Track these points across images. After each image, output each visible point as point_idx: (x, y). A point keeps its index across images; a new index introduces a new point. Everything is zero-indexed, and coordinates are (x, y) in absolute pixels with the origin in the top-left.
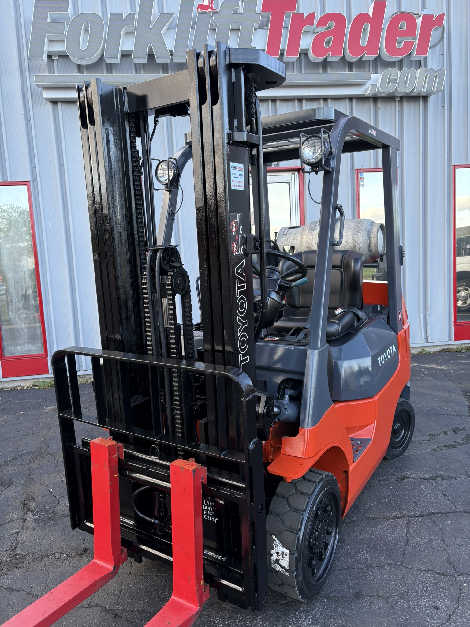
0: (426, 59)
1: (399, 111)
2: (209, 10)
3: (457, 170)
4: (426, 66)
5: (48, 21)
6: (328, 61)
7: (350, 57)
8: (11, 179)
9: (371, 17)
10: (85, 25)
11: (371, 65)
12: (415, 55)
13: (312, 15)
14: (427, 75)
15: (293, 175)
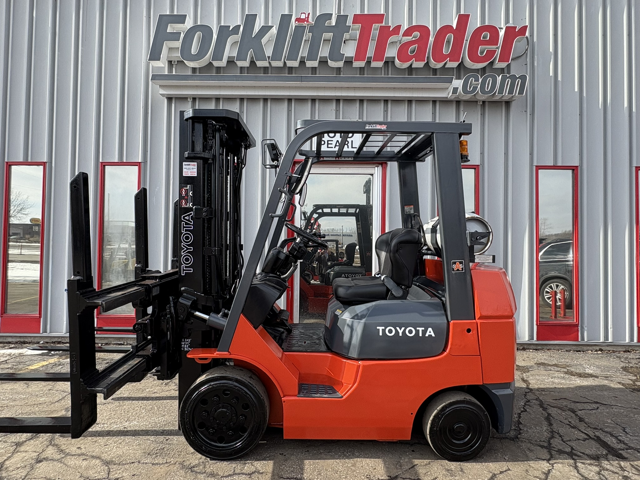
0: (509, 66)
1: (481, 114)
2: (305, 23)
3: (540, 171)
4: (509, 73)
5: (168, 32)
6: (413, 67)
7: (434, 64)
8: (126, 160)
9: (455, 28)
10: (198, 35)
11: (455, 72)
12: (497, 62)
13: (399, 27)
14: (508, 81)
15: (376, 168)
